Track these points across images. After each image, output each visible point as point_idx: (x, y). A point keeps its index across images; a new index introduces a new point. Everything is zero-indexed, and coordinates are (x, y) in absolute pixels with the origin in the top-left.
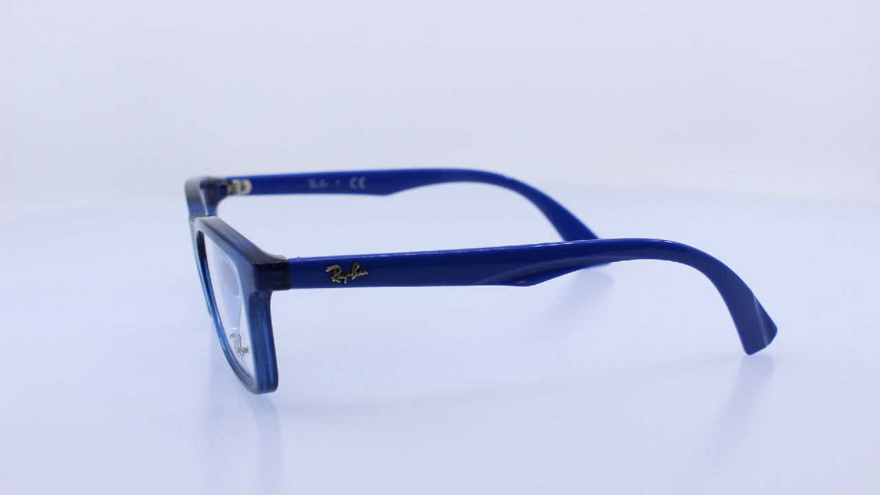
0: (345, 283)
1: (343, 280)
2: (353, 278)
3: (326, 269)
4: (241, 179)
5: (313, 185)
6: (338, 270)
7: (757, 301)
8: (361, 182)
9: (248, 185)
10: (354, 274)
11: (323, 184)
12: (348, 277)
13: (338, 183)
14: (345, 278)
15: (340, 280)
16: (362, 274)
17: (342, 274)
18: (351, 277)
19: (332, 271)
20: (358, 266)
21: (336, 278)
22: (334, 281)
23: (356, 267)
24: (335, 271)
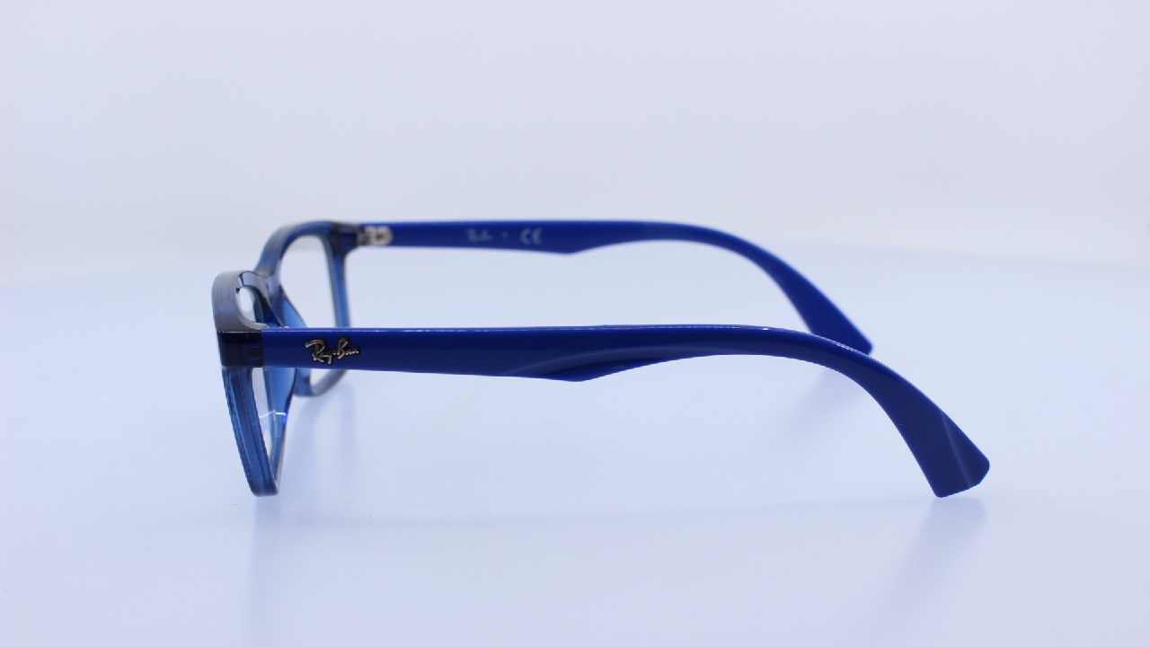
0: (329, 363)
1: (326, 359)
2: (339, 358)
3: (305, 343)
4: (377, 225)
5: (472, 236)
6: (320, 346)
8: (536, 236)
9: (387, 234)
10: (341, 353)
11: (485, 236)
12: (333, 356)
13: (505, 235)
14: (330, 357)
15: (322, 358)
16: (350, 353)
17: (325, 352)
18: (336, 356)
19: (313, 347)
20: (346, 343)
21: (318, 356)
22: (315, 359)
23: (343, 343)
24: (317, 348)
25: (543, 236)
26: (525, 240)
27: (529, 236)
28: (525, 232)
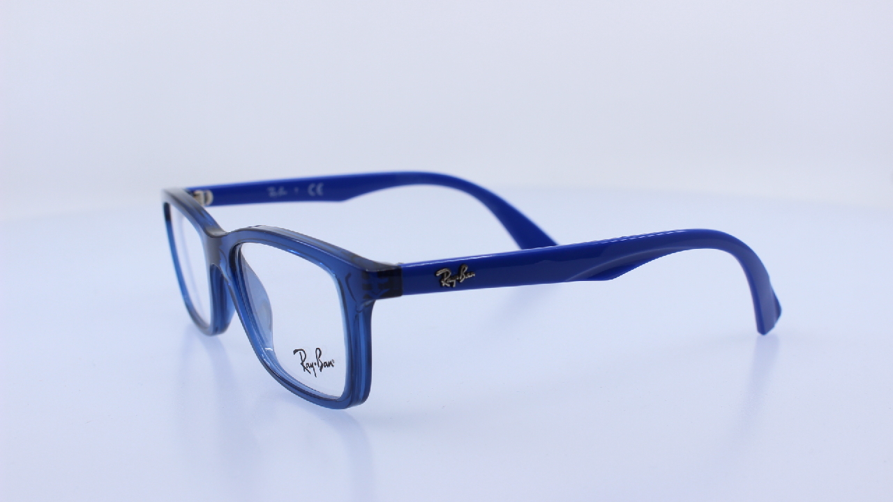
0: (454, 286)
1: (452, 284)
2: (461, 281)
3: (435, 273)
4: (203, 189)
5: (272, 193)
6: (448, 273)
7: (773, 292)
8: (320, 189)
9: (210, 196)
10: (463, 277)
11: (282, 192)
12: (457, 281)
13: (296, 190)
14: (454, 281)
15: (449, 283)
16: (469, 276)
17: (452, 277)
18: (459, 280)
19: (442, 276)
20: (466, 269)
21: (446, 282)
22: (444, 285)
23: (464, 269)
24: (445, 275)
25: (324, 188)
26: (311, 193)
27: (314, 190)
28: (312, 186)
